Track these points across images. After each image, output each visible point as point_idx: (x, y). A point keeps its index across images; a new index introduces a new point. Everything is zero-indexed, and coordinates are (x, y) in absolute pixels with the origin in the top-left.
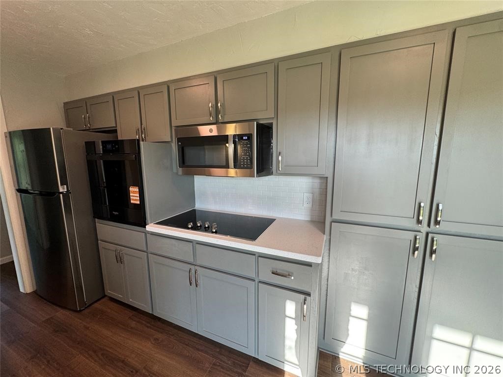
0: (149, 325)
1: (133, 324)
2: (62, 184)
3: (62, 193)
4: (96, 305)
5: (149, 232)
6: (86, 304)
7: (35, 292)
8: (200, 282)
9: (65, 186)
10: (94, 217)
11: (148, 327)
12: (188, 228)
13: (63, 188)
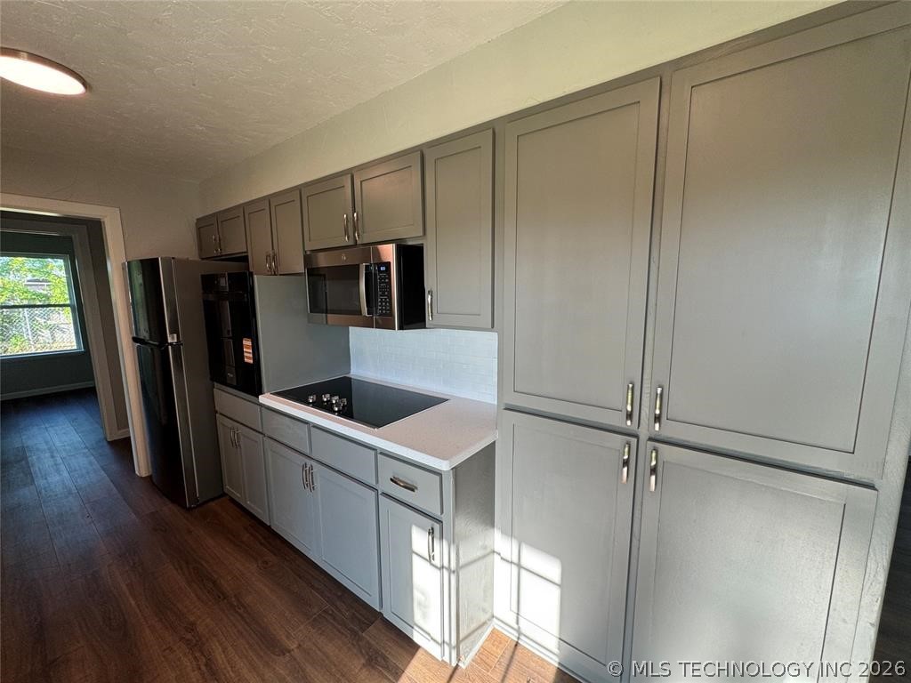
0: (263, 541)
1: (246, 537)
2: (171, 333)
3: (171, 344)
4: (212, 504)
5: (262, 405)
6: (198, 501)
7: (150, 477)
8: (317, 484)
9: (175, 335)
10: (212, 379)
11: (261, 544)
12: (308, 404)
13: (173, 338)
